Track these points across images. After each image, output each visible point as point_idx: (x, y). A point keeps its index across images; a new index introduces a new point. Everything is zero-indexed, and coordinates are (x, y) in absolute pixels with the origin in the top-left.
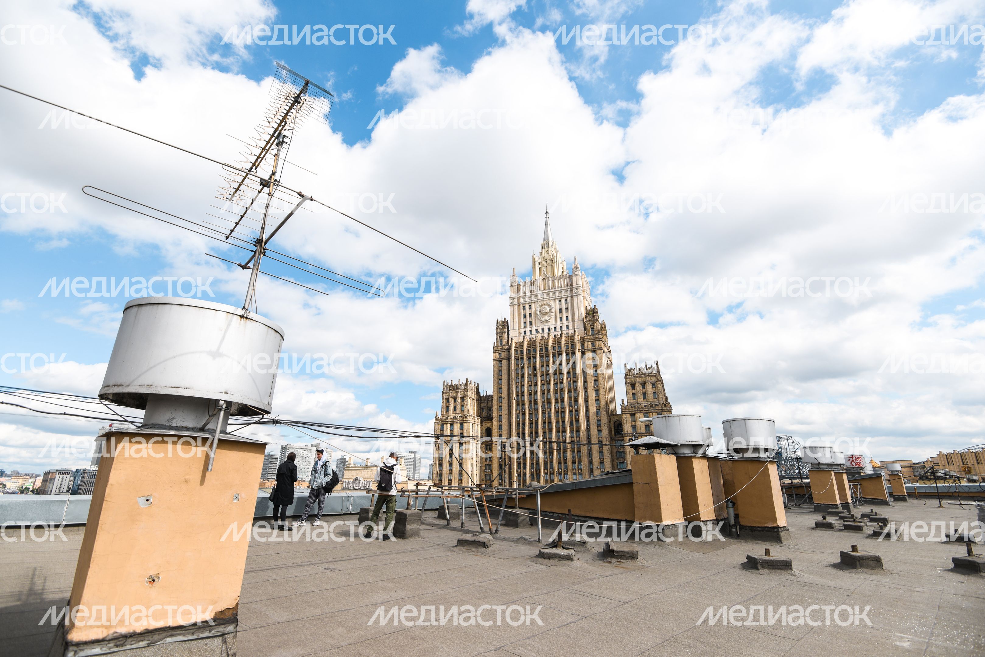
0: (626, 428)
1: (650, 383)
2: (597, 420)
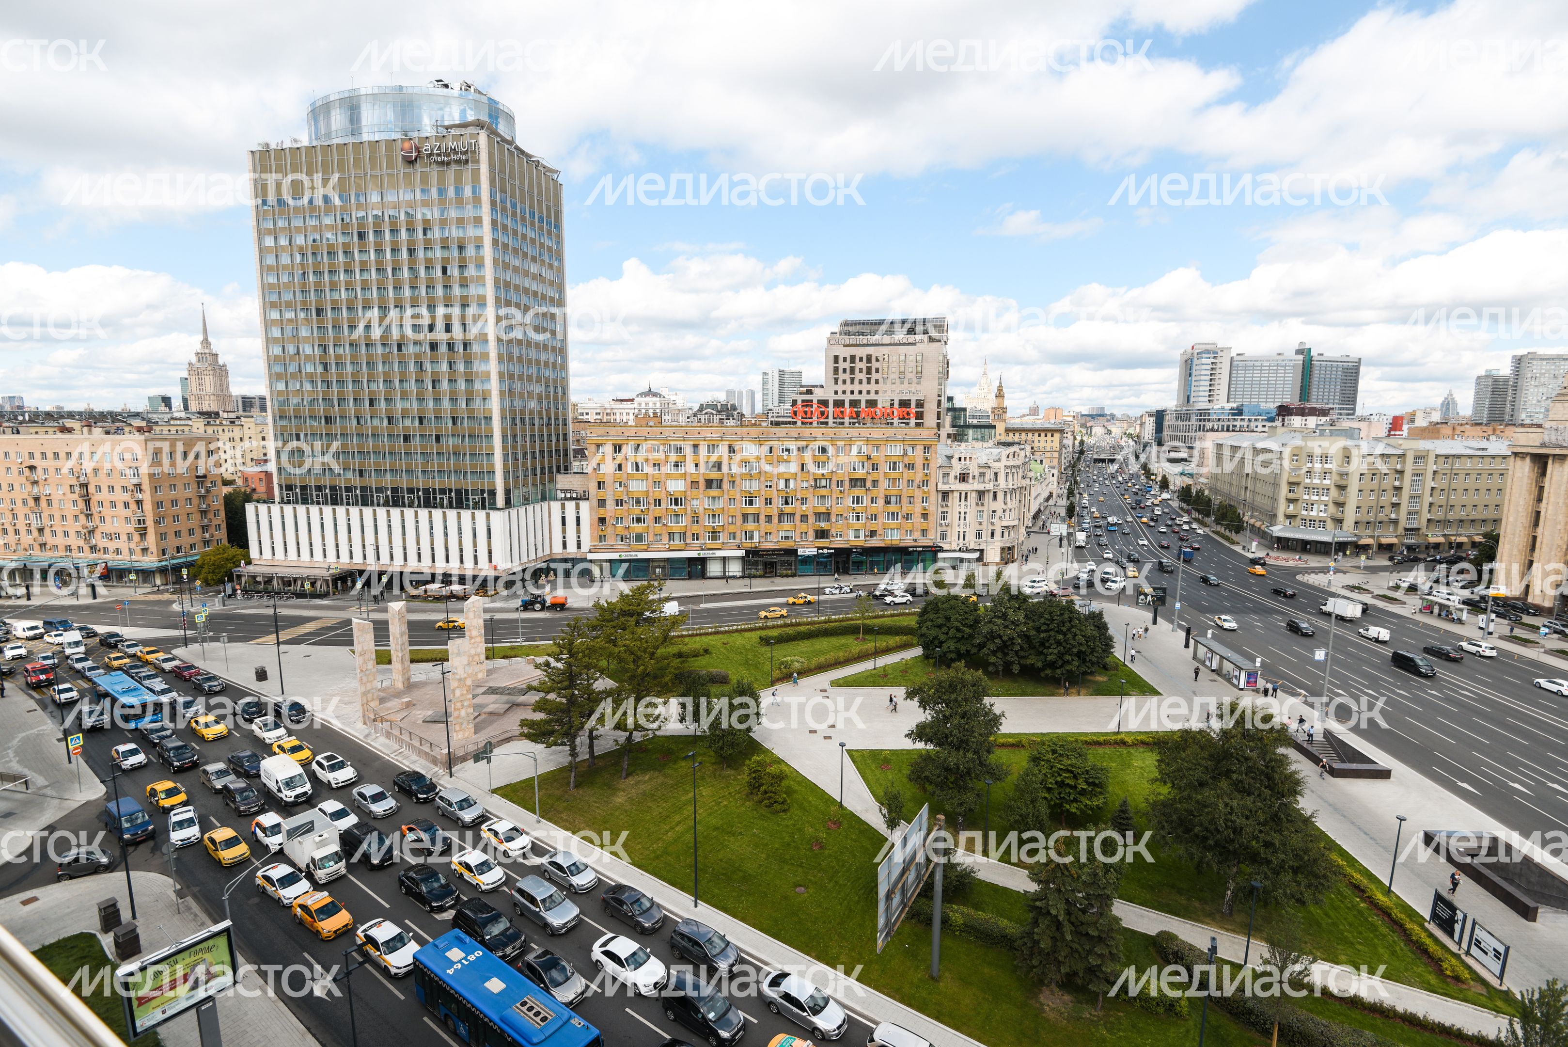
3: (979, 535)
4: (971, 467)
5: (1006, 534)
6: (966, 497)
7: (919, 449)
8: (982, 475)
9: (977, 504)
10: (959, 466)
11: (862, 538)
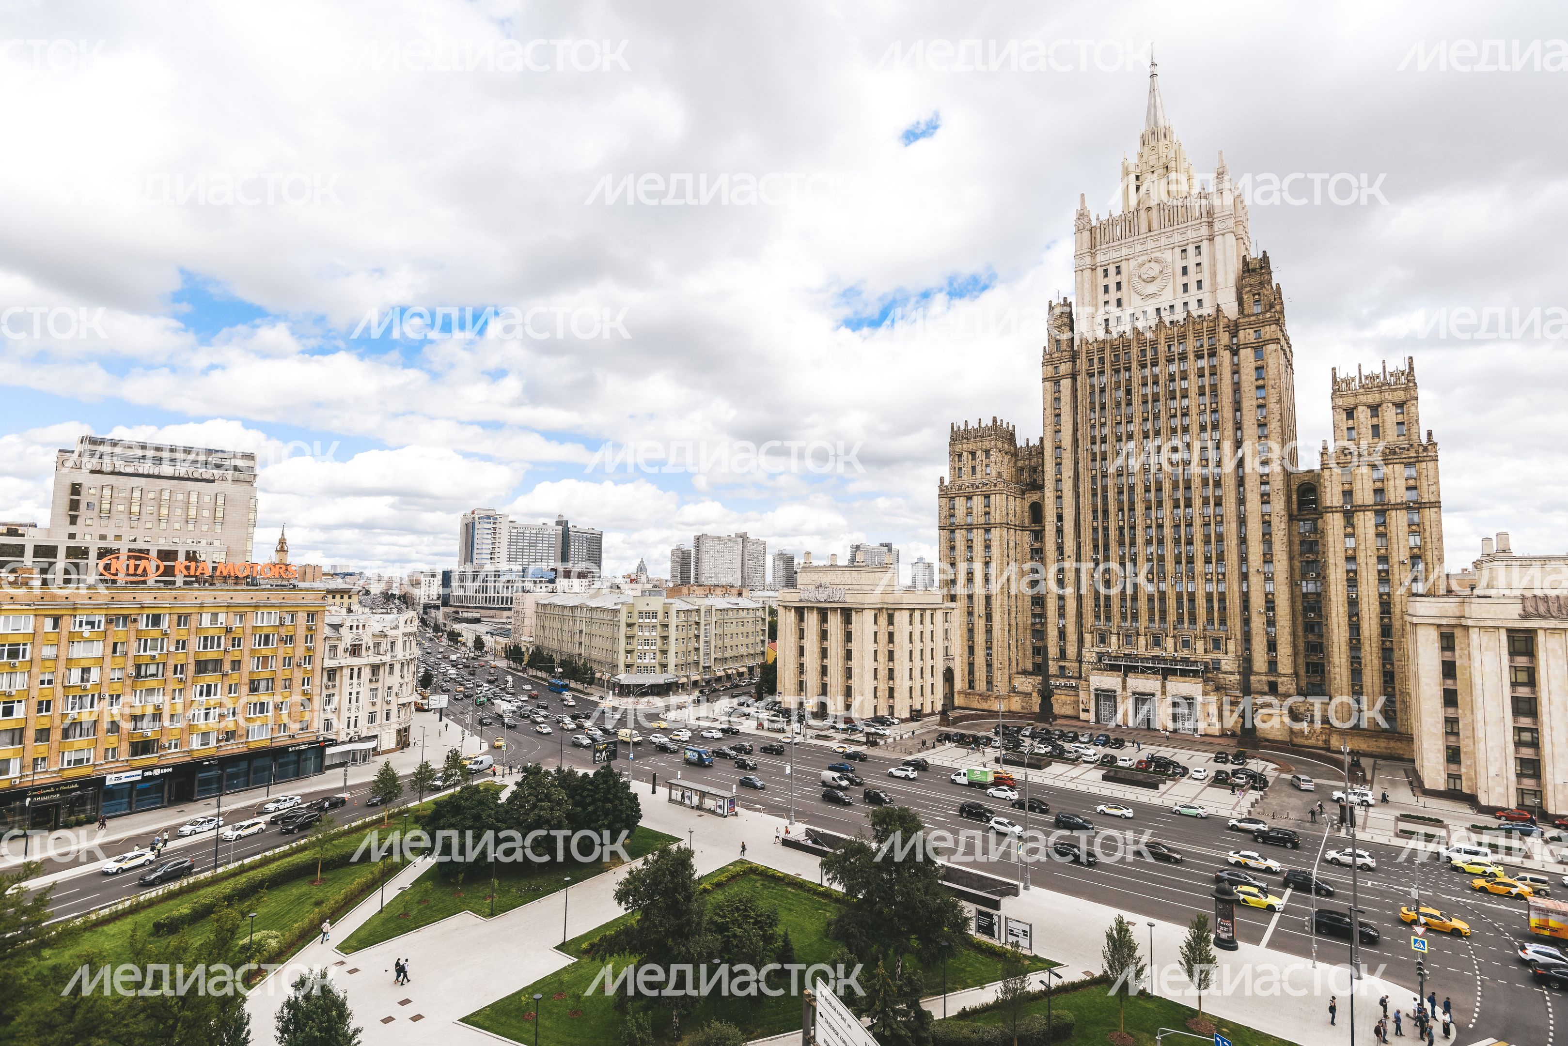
0: (1328, 496)
1: (1390, 405)
2: (1262, 483)
3: (372, 718)
4: (364, 637)
5: (403, 712)
6: (359, 674)
7: (302, 617)
8: (377, 645)
9: (370, 681)
10: (351, 636)
11: (213, 743)
